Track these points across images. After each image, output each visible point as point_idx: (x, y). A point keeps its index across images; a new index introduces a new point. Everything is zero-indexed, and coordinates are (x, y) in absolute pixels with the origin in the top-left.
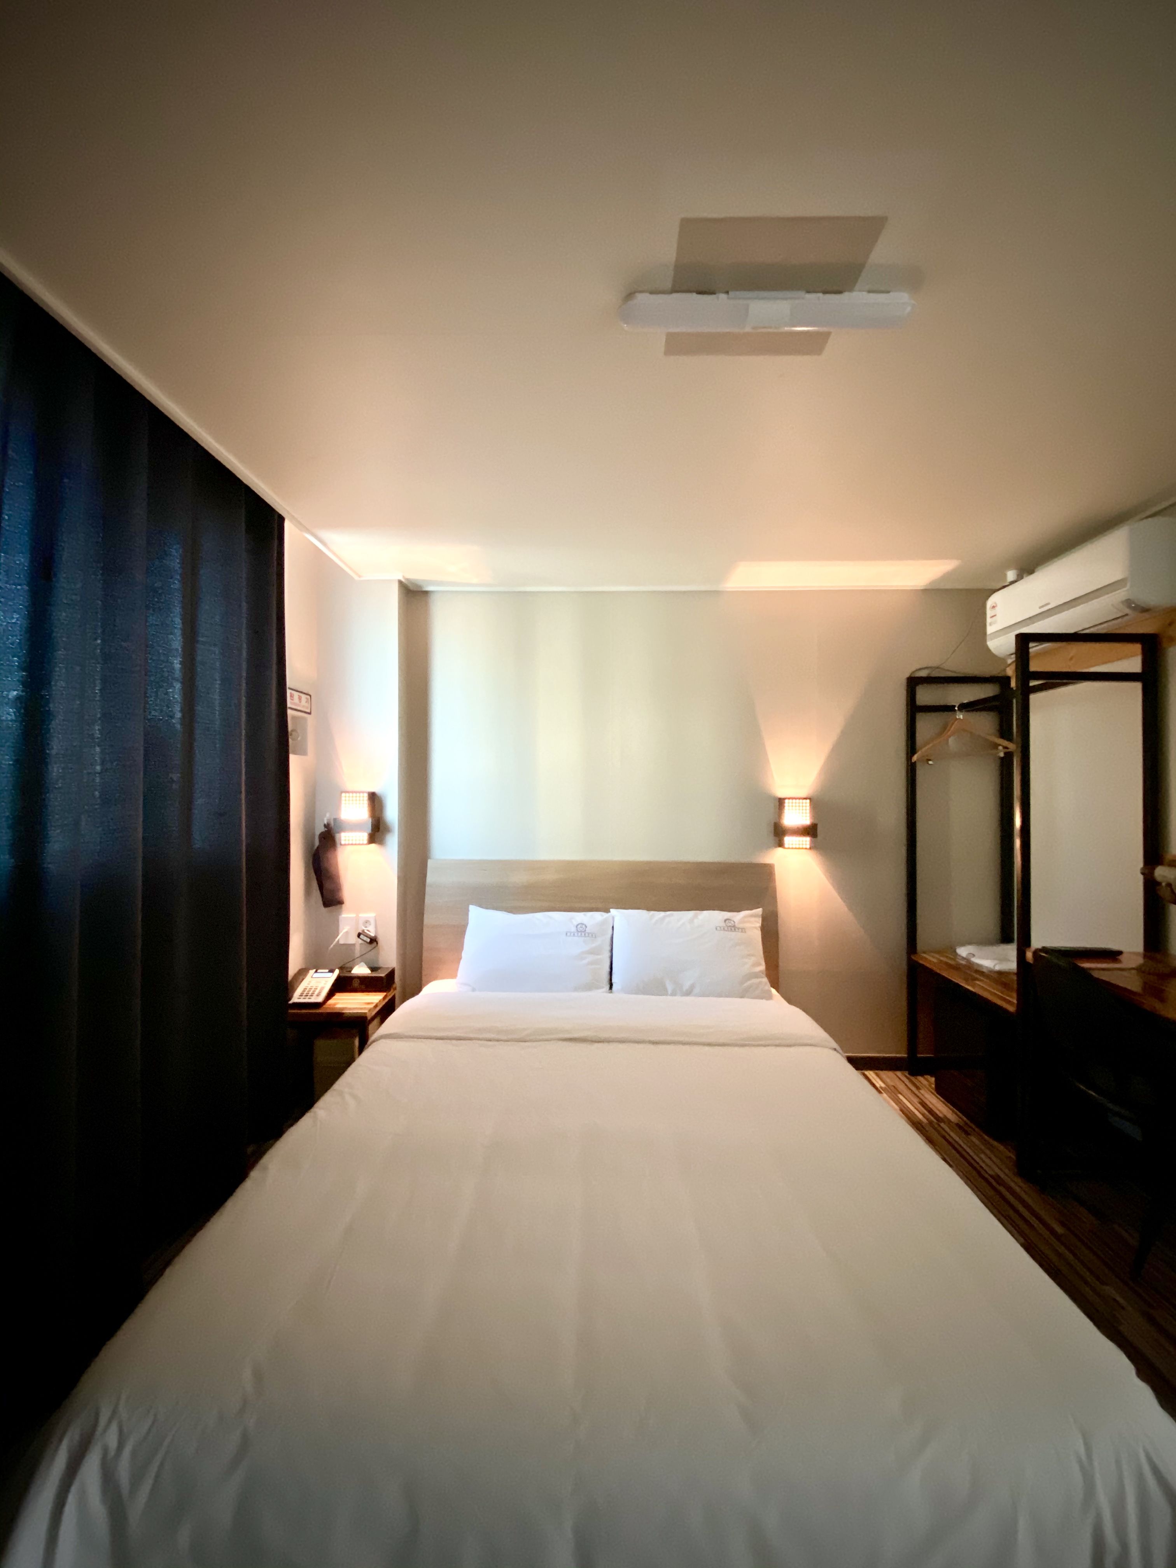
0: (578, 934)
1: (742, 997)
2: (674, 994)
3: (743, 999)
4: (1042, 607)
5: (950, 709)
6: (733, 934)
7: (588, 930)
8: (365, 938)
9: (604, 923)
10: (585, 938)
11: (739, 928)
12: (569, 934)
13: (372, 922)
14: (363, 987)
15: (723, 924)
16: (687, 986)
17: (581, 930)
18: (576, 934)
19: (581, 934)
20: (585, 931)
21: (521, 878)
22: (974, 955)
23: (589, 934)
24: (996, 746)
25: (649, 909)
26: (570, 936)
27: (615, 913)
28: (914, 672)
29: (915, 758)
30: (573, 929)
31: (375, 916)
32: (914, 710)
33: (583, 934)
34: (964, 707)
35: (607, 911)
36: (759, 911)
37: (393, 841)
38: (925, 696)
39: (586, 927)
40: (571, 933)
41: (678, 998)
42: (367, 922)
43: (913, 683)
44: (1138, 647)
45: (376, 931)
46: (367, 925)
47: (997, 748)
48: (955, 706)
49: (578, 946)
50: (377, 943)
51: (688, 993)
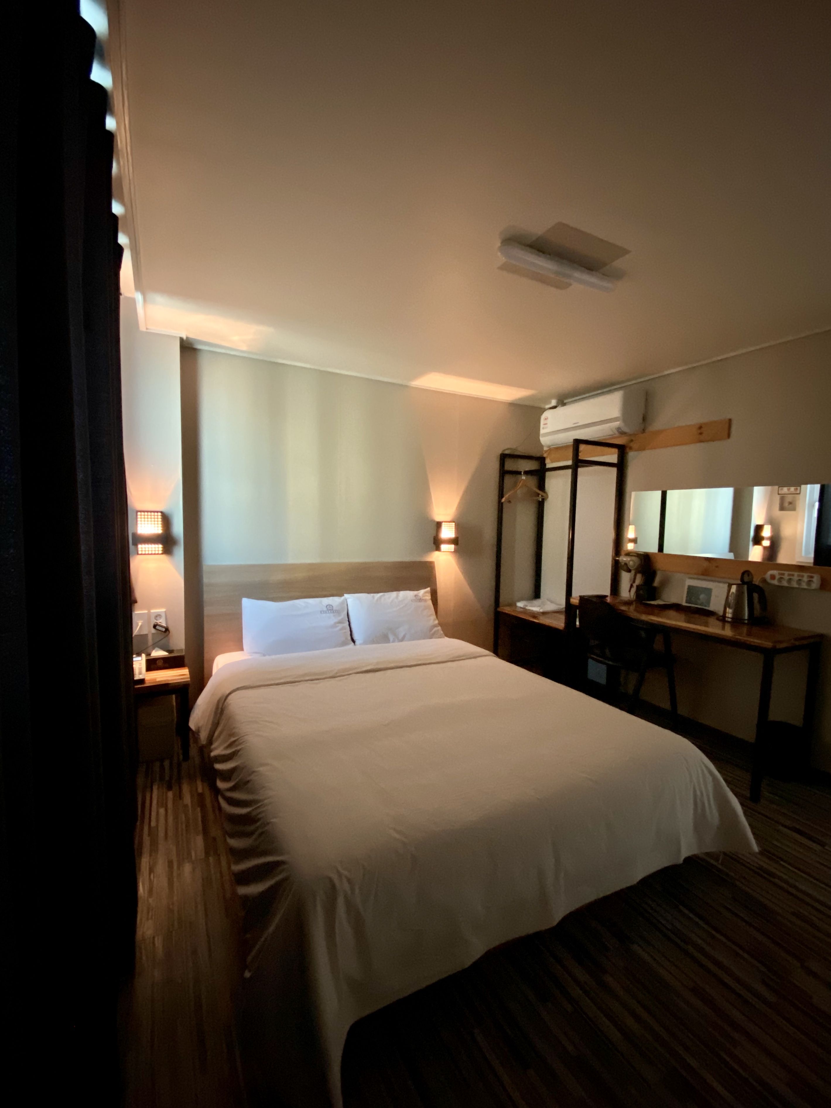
0: (328, 612)
1: (431, 638)
2: (394, 641)
3: (431, 640)
4: (575, 424)
5: (519, 473)
6: (419, 604)
7: (334, 608)
8: (160, 628)
9: (342, 603)
10: (334, 614)
11: (423, 600)
12: (322, 612)
13: (163, 615)
14: (167, 665)
15: (414, 598)
16: (401, 636)
17: (330, 609)
18: (327, 612)
19: (331, 612)
20: (333, 609)
21: (278, 577)
22: (527, 606)
23: (336, 610)
24: (538, 494)
25: (369, 592)
26: (324, 613)
27: (346, 596)
28: (505, 450)
29: (503, 500)
30: (325, 609)
31: (165, 611)
32: (503, 473)
33: (332, 611)
34: (527, 473)
35: (341, 595)
36: (429, 589)
37: (180, 552)
38: (510, 465)
39: (332, 606)
40: (324, 611)
41: (397, 644)
42: (158, 616)
43: (504, 457)
44: (616, 450)
45: (167, 623)
46: (158, 618)
47: (539, 496)
48: (521, 472)
49: (331, 620)
50: (169, 631)
51: (402, 640)
